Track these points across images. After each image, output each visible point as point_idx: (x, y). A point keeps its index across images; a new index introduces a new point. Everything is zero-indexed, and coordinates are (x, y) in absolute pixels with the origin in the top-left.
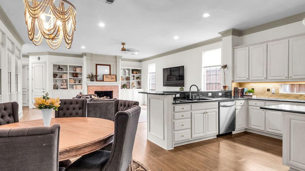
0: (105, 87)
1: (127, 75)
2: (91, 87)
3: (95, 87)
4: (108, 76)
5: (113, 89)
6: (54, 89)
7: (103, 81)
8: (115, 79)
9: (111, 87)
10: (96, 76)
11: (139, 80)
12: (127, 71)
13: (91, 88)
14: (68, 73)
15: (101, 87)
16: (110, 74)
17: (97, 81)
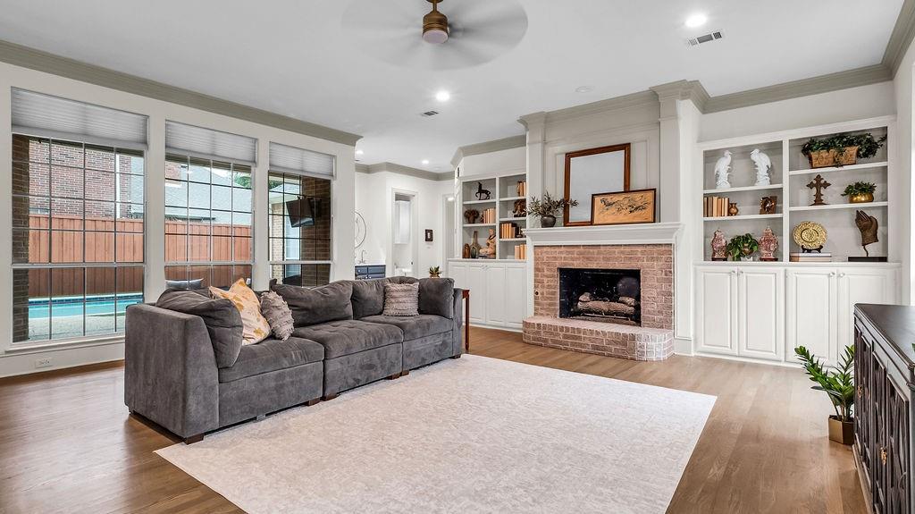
0: (602, 249)
1: (763, 183)
2: (545, 249)
3: (557, 250)
4: (616, 198)
5: (638, 259)
6: (464, 257)
7: (591, 223)
8: (648, 212)
9: (628, 249)
10: (566, 204)
11: (862, 204)
12: (762, 160)
13: (545, 256)
14: (497, 205)
15: (582, 249)
16: (627, 190)
17: (566, 223)
